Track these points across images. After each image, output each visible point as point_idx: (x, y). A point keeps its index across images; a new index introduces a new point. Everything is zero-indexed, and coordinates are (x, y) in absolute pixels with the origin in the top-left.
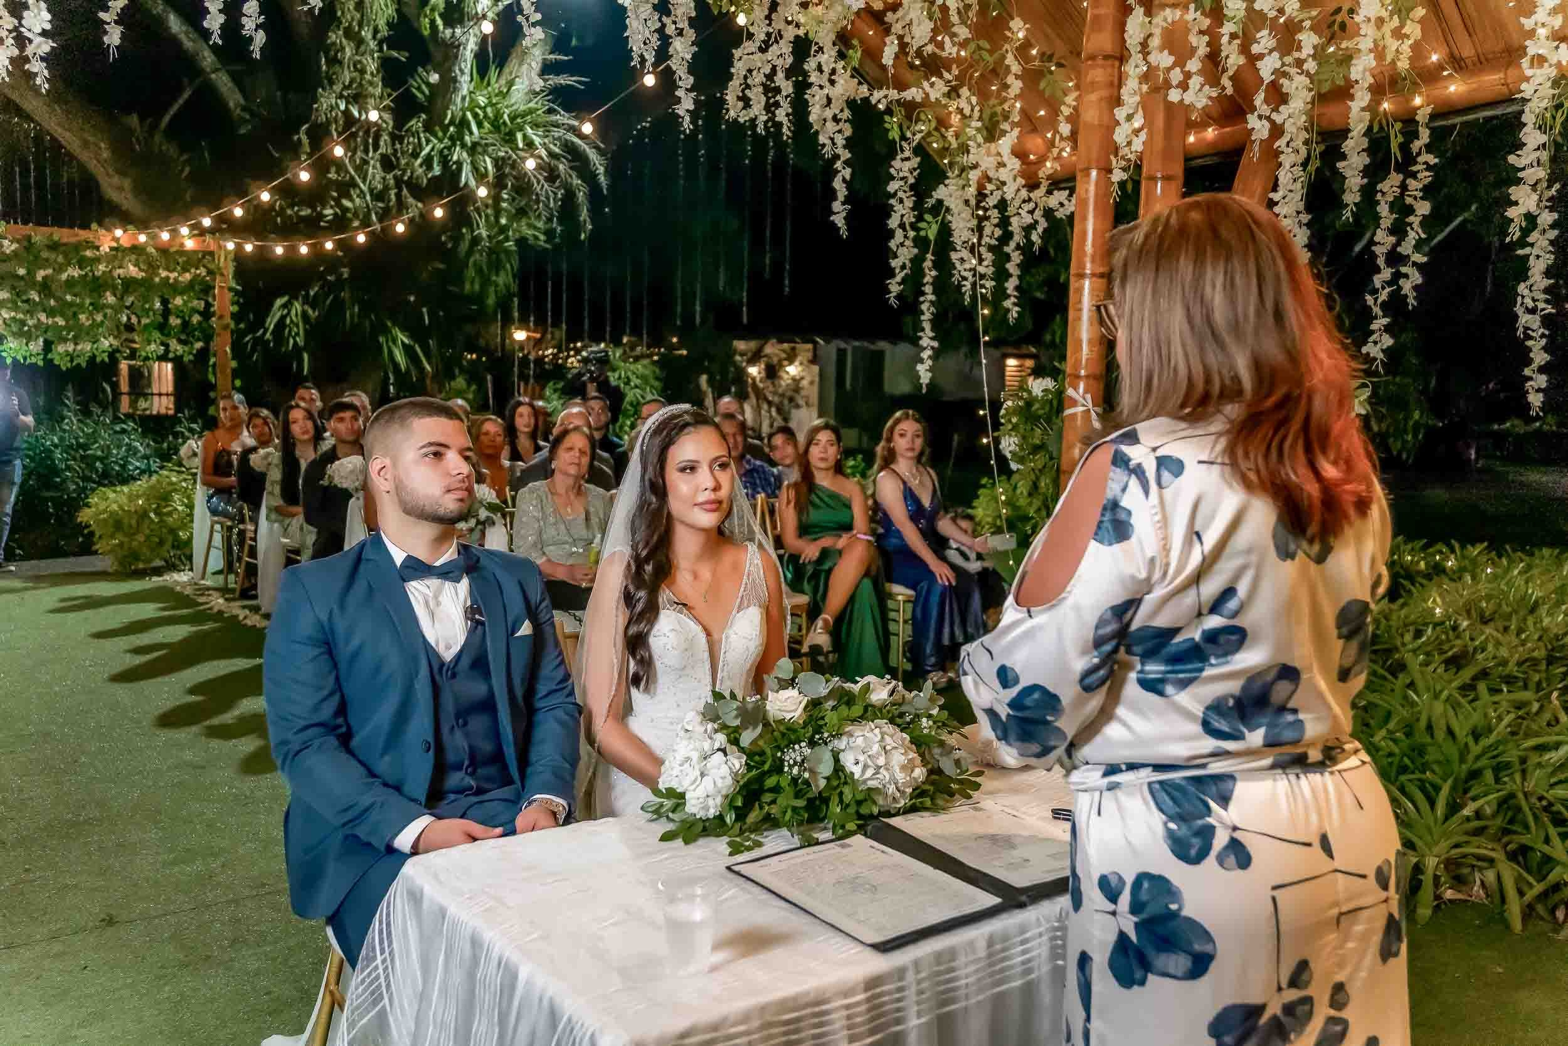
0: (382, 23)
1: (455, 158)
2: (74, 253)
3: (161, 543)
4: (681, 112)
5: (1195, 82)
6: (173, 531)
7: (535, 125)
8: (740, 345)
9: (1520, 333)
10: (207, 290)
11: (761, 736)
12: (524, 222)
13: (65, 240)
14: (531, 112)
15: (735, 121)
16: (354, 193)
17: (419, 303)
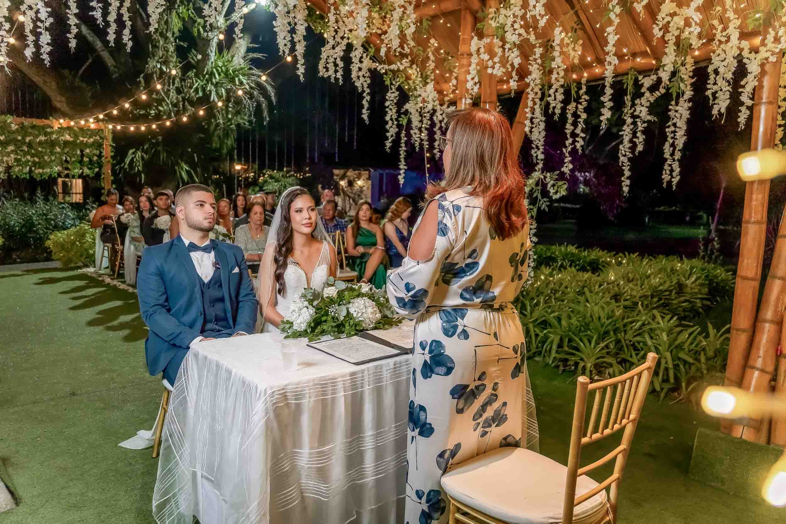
0: (176, 30)
1: (208, 89)
2: (42, 130)
3: (81, 256)
4: (299, 74)
5: (497, 66)
6: (86, 250)
7: (244, 75)
8: (336, 172)
9: (620, 164)
10: (99, 146)
11: (320, 302)
12: (239, 117)
13: (38, 124)
14: (242, 69)
15: (323, 77)
16: (164, 104)
17: (193, 152)
